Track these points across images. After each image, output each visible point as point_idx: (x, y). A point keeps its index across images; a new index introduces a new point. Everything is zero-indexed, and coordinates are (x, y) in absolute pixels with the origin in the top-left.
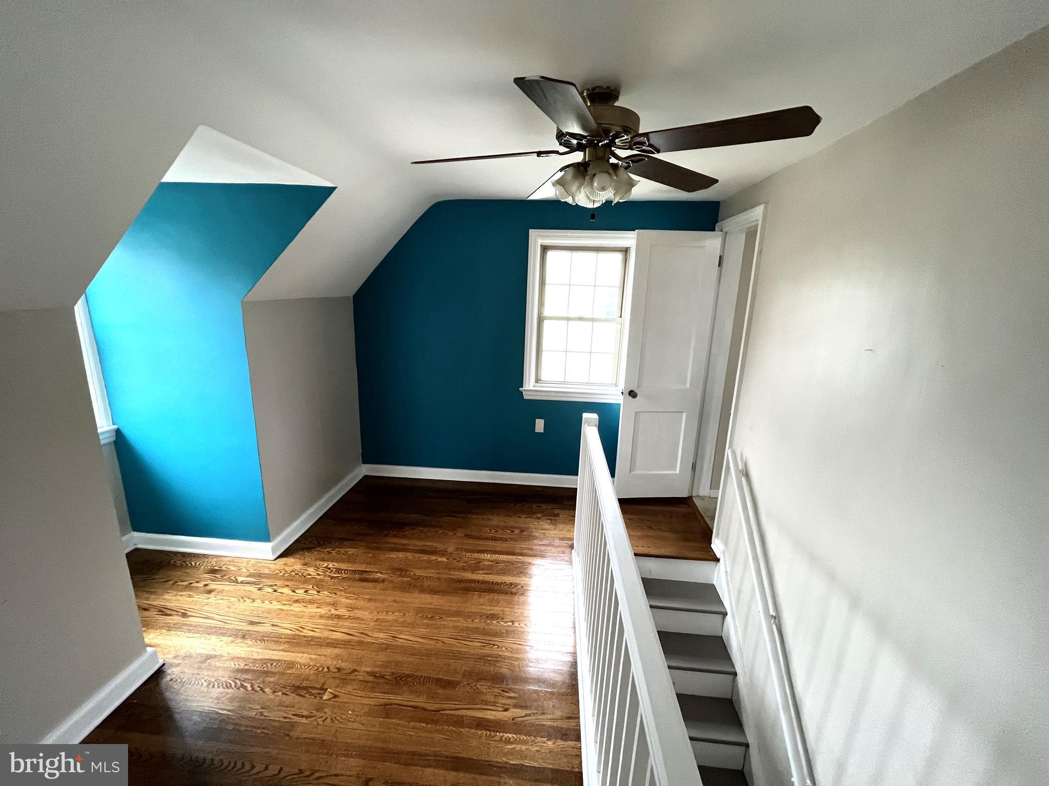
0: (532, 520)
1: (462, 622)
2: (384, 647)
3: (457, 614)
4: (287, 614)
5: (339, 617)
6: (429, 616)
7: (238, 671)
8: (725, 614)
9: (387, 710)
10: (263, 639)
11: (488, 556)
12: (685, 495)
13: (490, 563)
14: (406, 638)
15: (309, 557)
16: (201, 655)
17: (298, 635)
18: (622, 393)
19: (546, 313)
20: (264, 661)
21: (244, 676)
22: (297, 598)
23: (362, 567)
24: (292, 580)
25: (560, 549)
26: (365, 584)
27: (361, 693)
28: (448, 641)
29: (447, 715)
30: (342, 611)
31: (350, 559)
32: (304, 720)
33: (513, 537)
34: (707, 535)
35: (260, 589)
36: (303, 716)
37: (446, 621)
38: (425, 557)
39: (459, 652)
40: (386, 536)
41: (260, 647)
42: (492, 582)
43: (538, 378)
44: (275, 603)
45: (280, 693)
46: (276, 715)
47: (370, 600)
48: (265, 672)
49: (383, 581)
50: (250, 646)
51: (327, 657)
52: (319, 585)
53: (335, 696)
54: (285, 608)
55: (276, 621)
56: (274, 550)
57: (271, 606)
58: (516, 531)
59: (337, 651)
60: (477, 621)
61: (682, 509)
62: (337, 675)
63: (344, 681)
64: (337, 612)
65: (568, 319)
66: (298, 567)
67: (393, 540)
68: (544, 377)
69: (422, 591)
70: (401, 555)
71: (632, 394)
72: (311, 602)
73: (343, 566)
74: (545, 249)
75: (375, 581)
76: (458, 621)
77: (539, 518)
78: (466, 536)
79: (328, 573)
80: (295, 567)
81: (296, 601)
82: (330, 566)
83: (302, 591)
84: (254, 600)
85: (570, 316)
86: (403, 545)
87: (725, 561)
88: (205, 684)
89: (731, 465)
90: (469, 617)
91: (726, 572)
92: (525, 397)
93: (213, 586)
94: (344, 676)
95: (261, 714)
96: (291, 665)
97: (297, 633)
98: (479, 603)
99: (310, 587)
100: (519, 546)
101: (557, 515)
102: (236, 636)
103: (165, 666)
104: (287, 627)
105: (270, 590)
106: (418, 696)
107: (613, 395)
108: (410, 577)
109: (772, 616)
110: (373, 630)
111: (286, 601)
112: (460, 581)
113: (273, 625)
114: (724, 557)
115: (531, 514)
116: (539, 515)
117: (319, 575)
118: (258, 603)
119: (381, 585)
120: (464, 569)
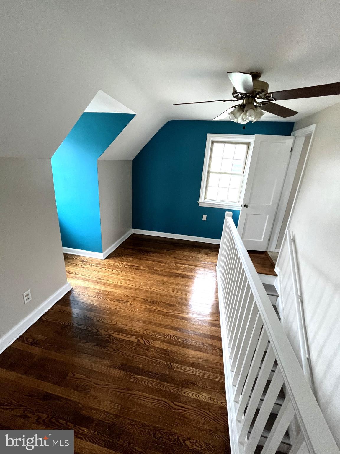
0: (200, 254)
1: (175, 287)
2: (146, 291)
3: (173, 283)
4: (111, 277)
5: (130, 280)
6: (162, 283)
7: (97, 293)
8: (278, 296)
9: (150, 311)
10: (105, 284)
11: (183, 266)
12: (264, 250)
13: (184, 268)
14: (154, 289)
15: (117, 259)
16: (84, 287)
17: (115, 284)
18: (242, 205)
19: (211, 170)
20: (105, 291)
21: (100, 295)
22: (114, 273)
23: (136, 265)
24: (110, 267)
25: (212, 266)
26: (137, 270)
27: (141, 304)
28: (170, 292)
29: (172, 314)
30: (130, 279)
31: (131, 262)
32: (122, 310)
33: (192, 260)
34: (273, 266)
35: (100, 268)
36: (122, 309)
37: (169, 285)
38: (159, 264)
39: (174, 296)
40: (143, 255)
41: (103, 286)
42: (185, 275)
43: (206, 198)
44: (106, 273)
45: (113, 301)
46: (113, 307)
47: (140, 276)
48: (106, 294)
49: (144, 270)
50: (100, 286)
51: (128, 292)
52: (121, 270)
53: (132, 304)
54: (110, 275)
55: (107, 279)
56: (104, 256)
57: (105, 274)
58: (194, 258)
59: (130, 290)
60: (180, 287)
61: (263, 256)
62: (131, 298)
63: (134, 300)
64: (129, 279)
65: (220, 173)
66: (113, 263)
67: (147, 257)
68: (208, 197)
69: (159, 275)
70: (150, 262)
71: (246, 206)
72: (119, 274)
73: (129, 264)
74: (213, 142)
75: (141, 270)
76: (173, 286)
77: (203, 254)
78: (174, 258)
79: (124, 266)
80: (112, 263)
81: (114, 274)
82: (124, 263)
83: (115, 271)
84: (99, 272)
85: (221, 172)
86: (150, 259)
87: (280, 276)
88: (87, 296)
89: (288, 237)
90: (177, 285)
91: (280, 280)
92: (199, 205)
93: (84, 266)
94: (135, 299)
95: (107, 306)
96: (115, 293)
97: (116, 283)
98: (180, 281)
99: (118, 269)
100: (195, 263)
101: (210, 254)
102: (95, 282)
103: (73, 289)
104: (111, 281)
105: (104, 269)
106: (161, 307)
107: (238, 207)
108: (154, 270)
109: (299, 296)
110: (142, 285)
111: (110, 273)
112: (172, 273)
113: (107, 280)
114: (280, 274)
115: (199, 252)
116: (203, 253)
117: (120, 266)
118: (100, 273)
119: (144, 271)
120: (174, 269)
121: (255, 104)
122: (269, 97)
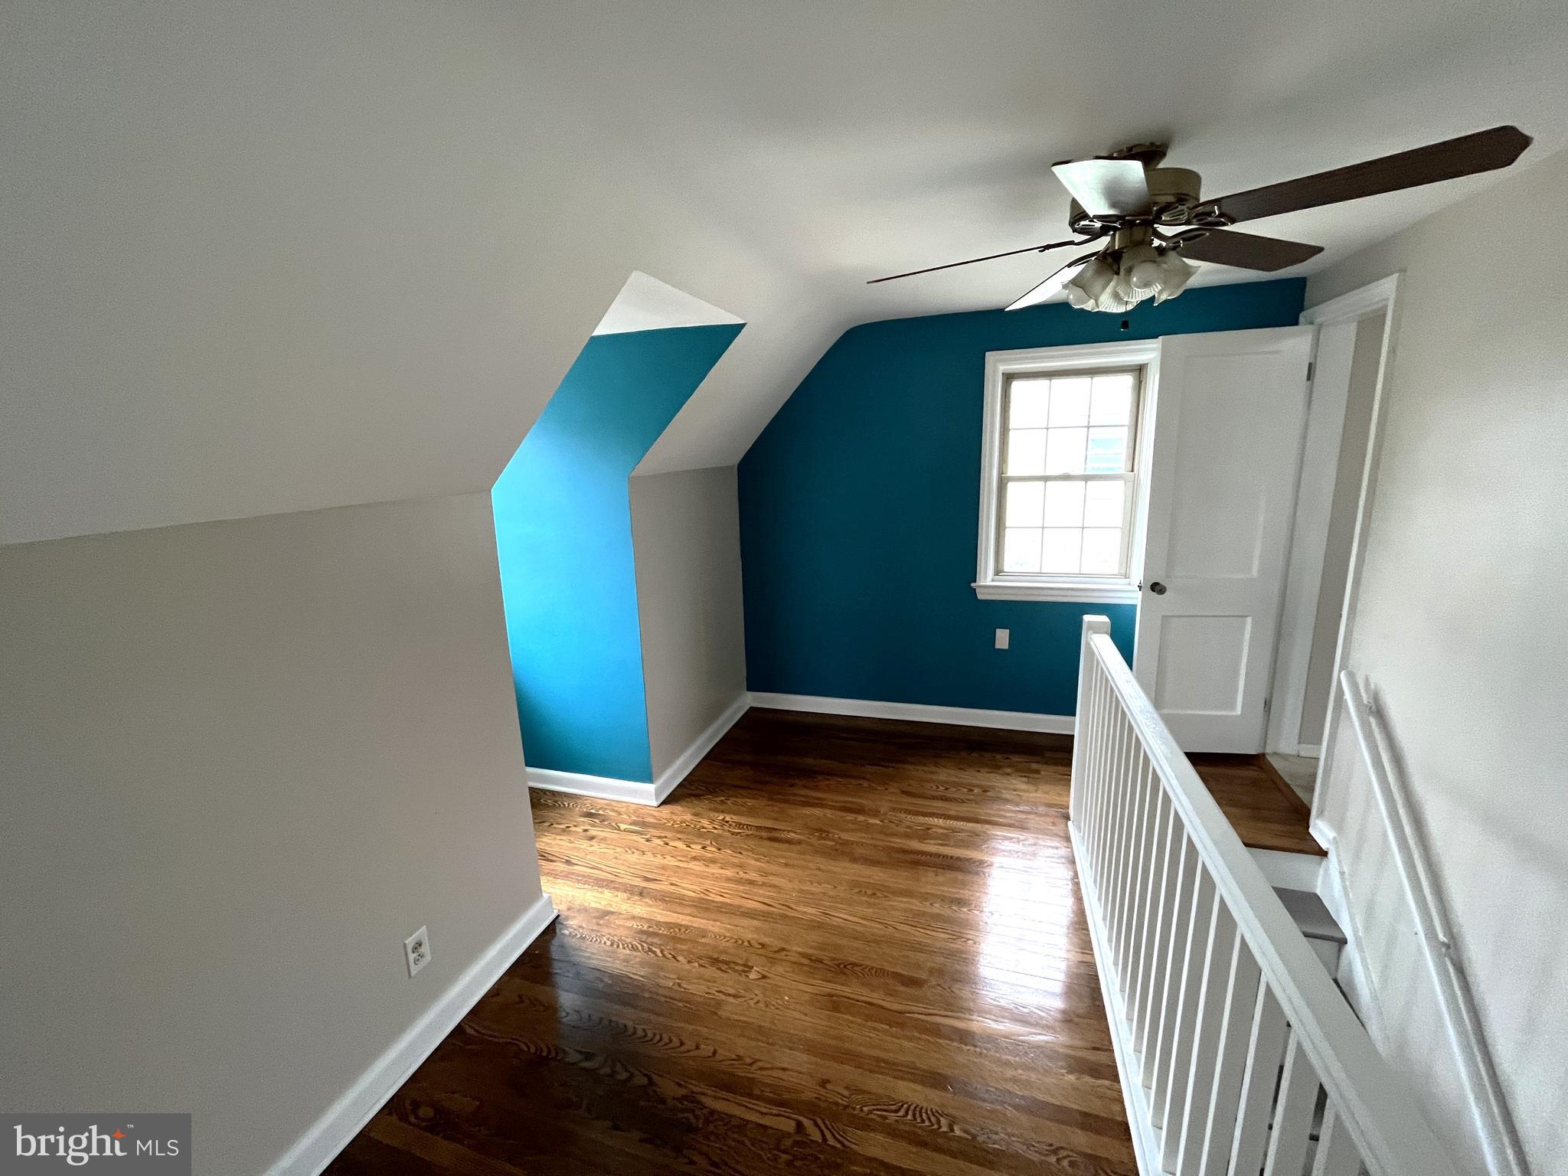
0: (998, 777)
1: (916, 905)
2: (816, 926)
3: (908, 893)
4: (687, 872)
5: (751, 883)
6: (869, 892)
7: (642, 932)
8: (1343, 942)
9: (835, 1004)
10: (668, 900)
11: (941, 822)
12: (1252, 751)
13: (946, 831)
14: (841, 916)
15: (701, 806)
16: (597, 910)
17: (703, 899)
18: (1140, 587)
19: (1011, 471)
20: (669, 925)
21: (650, 940)
22: (694, 854)
23: (769, 824)
24: (681, 832)
25: (1049, 820)
26: (776, 845)
27: (797, 978)
28: (898, 926)
29: (916, 1019)
30: (753, 876)
31: (751, 812)
32: (731, 999)
33: (972, 797)
34: (1301, 815)
35: (648, 840)
36: (729, 995)
37: (894, 901)
38: (850, 817)
39: (920, 943)
40: (792, 785)
41: (661, 908)
42: (952, 857)
43: (999, 568)
44: (669, 858)
45: (696, 964)
46: (697, 989)
47: (786, 865)
48: (674, 938)
49: (799, 842)
50: (650, 906)
51: (747, 931)
52: (720, 843)
53: (764, 977)
54: (682, 865)
55: (674, 880)
56: (657, 795)
57: (665, 862)
58: (976, 791)
59: (755, 922)
60: (937, 905)
61: (1250, 773)
62: (760, 951)
63: (772, 961)
64: (747, 876)
65: (1046, 479)
66: (688, 817)
67: (802, 792)
68: (1008, 565)
69: (854, 860)
70: (817, 811)
71: (1157, 588)
72: (713, 861)
73: (744, 820)
74: (1009, 378)
75: (789, 842)
76: (912, 904)
77: (1008, 774)
78: (903, 792)
79: (726, 828)
80: (685, 817)
81: (695, 858)
82: (727, 819)
83: (700, 847)
84: (643, 853)
85: (1048, 473)
86: (818, 799)
87: (1338, 855)
88: (608, 943)
89: (1348, 696)
90: (926, 899)
91: (1342, 873)
92: (980, 597)
93: (593, 832)
94: (773, 955)
95: (679, 985)
96: (704, 933)
97: (702, 895)
98: (931, 882)
99: (708, 842)
100: (982, 811)
101: (1037, 772)
102: (632, 893)
103: (560, 918)
104: (689, 888)
105: (659, 842)
106: (873, 991)
107: (1129, 593)
108: (833, 840)
109: (1443, 944)
110: (798, 903)
111: (682, 856)
112: (905, 851)
113: (672, 884)
114: (1337, 848)
115: (996, 767)
116: (1009, 770)
117: (715, 828)
118: (649, 857)
119: (798, 847)
120: (907, 836)
121: (1156, 243)
122: (1209, 214)
